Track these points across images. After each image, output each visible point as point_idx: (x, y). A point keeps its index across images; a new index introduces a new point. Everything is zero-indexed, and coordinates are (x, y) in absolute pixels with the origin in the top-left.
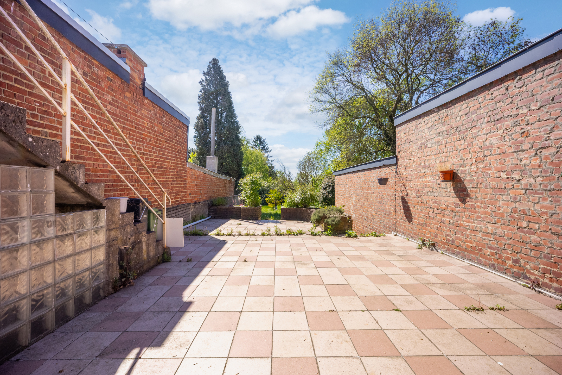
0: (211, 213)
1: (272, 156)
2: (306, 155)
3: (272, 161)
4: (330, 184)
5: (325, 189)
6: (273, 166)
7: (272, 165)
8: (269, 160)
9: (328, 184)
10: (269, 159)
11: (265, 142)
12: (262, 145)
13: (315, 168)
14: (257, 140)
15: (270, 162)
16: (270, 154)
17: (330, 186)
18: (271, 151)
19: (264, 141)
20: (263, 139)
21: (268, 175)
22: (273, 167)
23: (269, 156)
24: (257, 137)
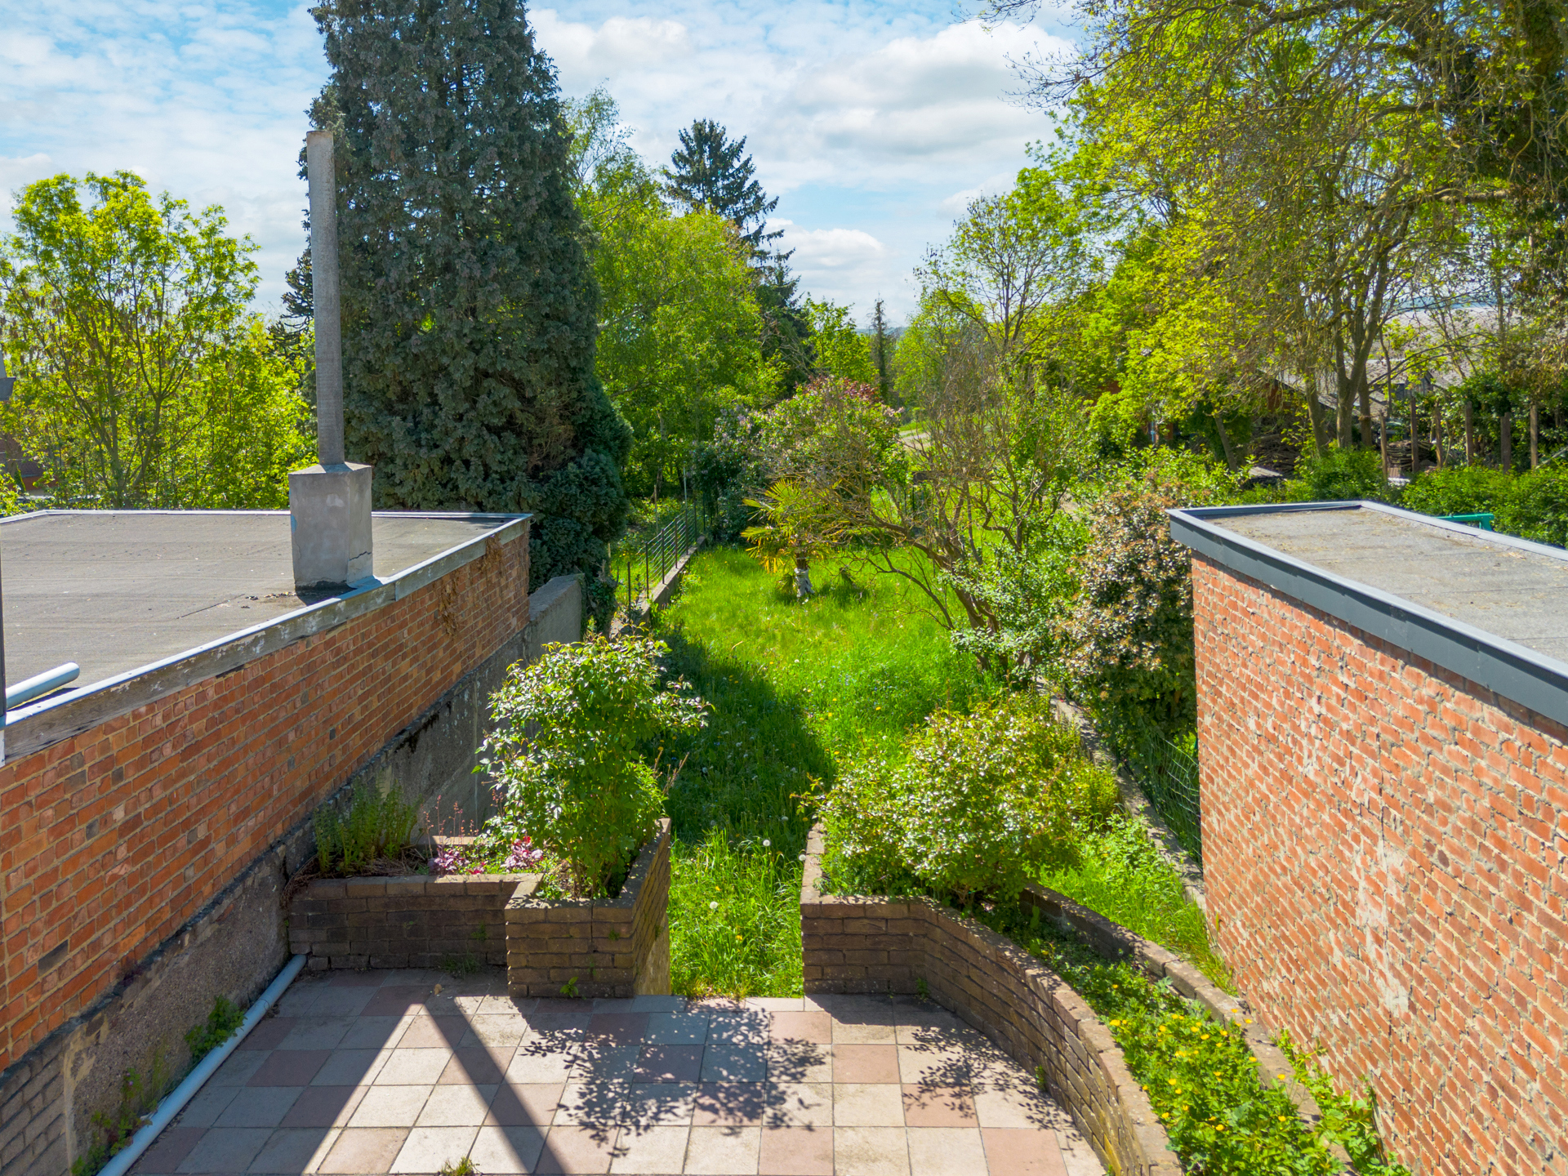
0: (302, 935)
1: (780, 234)
2: (967, 218)
3: (779, 258)
4: (1148, 569)
5: (1110, 594)
6: (787, 279)
7: (781, 276)
8: (763, 255)
9: (1133, 569)
10: (763, 245)
11: (743, 157)
12: (725, 177)
13: (1019, 283)
14: (700, 146)
15: (770, 263)
16: (772, 223)
17: (1149, 588)
18: (773, 205)
19: (736, 151)
20: (730, 139)
21: (757, 354)
22: (787, 290)
23: (765, 232)
24: (698, 128)
